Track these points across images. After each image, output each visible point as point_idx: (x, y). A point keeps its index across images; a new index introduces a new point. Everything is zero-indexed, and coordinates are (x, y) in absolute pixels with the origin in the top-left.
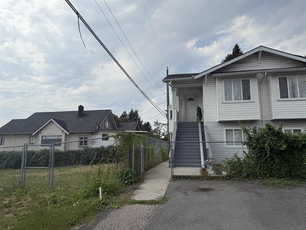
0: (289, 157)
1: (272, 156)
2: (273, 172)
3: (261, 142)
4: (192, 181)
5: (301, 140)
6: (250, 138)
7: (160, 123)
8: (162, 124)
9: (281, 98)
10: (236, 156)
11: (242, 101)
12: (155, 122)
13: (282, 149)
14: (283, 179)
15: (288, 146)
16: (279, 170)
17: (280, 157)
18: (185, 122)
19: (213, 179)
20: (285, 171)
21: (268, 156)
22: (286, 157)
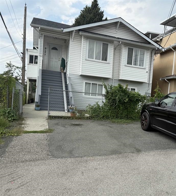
0: (128, 106)
1: (119, 105)
2: (118, 115)
3: (114, 95)
4: (65, 119)
5: (136, 97)
6: (107, 92)
7: (14, 66)
8: (16, 67)
9: (127, 64)
10: (97, 104)
11: (101, 61)
12: (8, 64)
13: (126, 101)
14: (123, 119)
15: (129, 99)
16: (122, 114)
17: (123, 106)
18: (47, 70)
19: (80, 119)
20: (125, 115)
21: (116, 105)
22: (126, 106)
